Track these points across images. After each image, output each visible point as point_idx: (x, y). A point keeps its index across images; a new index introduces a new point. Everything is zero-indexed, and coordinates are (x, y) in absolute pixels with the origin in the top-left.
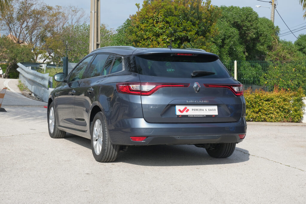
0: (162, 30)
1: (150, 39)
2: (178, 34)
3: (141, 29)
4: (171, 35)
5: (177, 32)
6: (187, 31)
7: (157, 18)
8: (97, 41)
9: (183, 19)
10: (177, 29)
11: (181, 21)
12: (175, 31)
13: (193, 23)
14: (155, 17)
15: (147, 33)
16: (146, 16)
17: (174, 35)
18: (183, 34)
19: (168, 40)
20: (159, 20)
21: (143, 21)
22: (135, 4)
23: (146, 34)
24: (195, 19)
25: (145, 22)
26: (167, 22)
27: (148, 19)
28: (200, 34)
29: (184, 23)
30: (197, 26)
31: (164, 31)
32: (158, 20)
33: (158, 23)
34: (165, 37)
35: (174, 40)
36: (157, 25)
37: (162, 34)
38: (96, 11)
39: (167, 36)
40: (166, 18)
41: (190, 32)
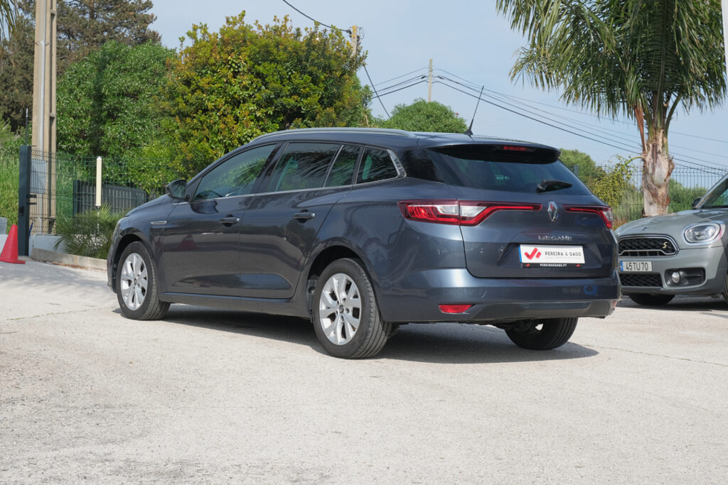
0: (246, 91)
1: (219, 110)
2: (285, 101)
3: (198, 88)
4: (269, 102)
5: (282, 97)
6: (299, 95)
7: (236, 64)
8: (51, 111)
9: (295, 71)
10: (281, 91)
11: (290, 73)
12: (278, 95)
13: (312, 79)
14: (233, 62)
15: (213, 97)
16: (212, 61)
17: (273, 104)
18: (292, 101)
19: (258, 114)
20: (241, 70)
21: (204, 71)
22: (187, 31)
23: (209, 100)
24: (320, 71)
25: (209, 72)
26: (258, 75)
27: (214, 67)
28: (325, 103)
29: (295, 77)
30: (321, 85)
31: (251, 94)
32: (237, 70)
33: (238, 77)
34: (253, 107)
35: (272, 113)
36: (235, 81)
37: (244, 102)
38: (48, 41)
39: (258, 105)
40: (256, 66)
41: (309, 98)
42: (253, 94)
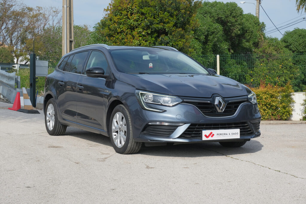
0: (137, 22)
1: (125, 32)
2: (155, 26)
3: (115, 22)
4: (148, 27)
5: (154, 24)
6: (164, 23)
7: (132, 9)
8: (71, 37)
9: (161, 10)
10: (153, 21)
11: (158, 12)
12: (152, 23)
13: (170, 15)
14: (130, 8)
15: (121, 26)
16: (120, 8)
17: (150, 27)
18: (160, 26)
19: (143, 33)
20: (134, 12)
21: (117, 13)
23: (119, 27)
24: (173, 10)
25: (119, 14)
26: (143, 14)
27: (121, 11)
28: (178, 26)
29: (161, 14)
30: (175, 17)
31: (139, 23)
32: (132, 12)
33: (133, 15)
34: (141, 30)
35: (150, 33)
36: (131, 17)
37: (137, 27)
38: (68, 5)
39: (143, 29)
40: (141, 9)
41: (168, 24)
42: (140, 23)
